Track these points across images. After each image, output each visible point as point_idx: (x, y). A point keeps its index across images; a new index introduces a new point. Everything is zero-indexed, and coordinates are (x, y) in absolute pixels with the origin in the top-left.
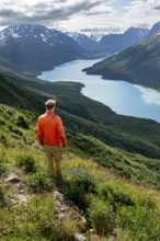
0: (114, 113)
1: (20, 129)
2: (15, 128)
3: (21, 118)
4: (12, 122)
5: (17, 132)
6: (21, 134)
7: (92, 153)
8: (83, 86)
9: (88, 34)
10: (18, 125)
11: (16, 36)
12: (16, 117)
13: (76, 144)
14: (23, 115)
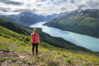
0: (51, 36)
1: (27, 42)
2: (26, 41)
3: (27, 38)
4: (24, 39)
5: (26, 42)
6: (28, 43)
7: (47, 48)
8: (42, 29)
9: (43, 15)
10: (26, 40)
11: (23, 15)
12: (26, 38)
13: (42, 45)
14: (28, 37)
